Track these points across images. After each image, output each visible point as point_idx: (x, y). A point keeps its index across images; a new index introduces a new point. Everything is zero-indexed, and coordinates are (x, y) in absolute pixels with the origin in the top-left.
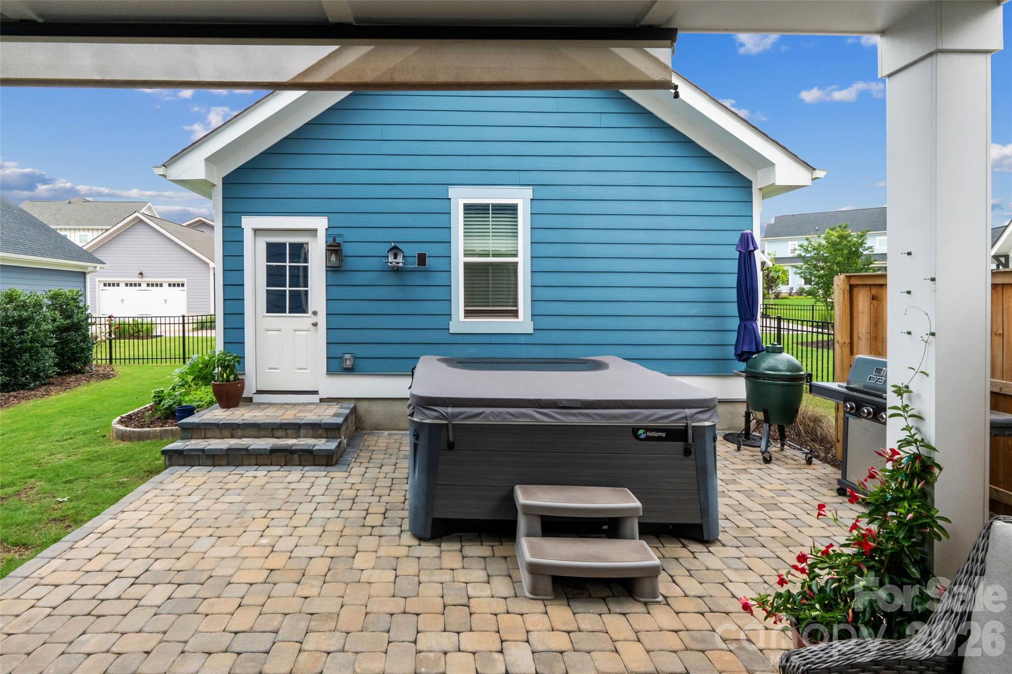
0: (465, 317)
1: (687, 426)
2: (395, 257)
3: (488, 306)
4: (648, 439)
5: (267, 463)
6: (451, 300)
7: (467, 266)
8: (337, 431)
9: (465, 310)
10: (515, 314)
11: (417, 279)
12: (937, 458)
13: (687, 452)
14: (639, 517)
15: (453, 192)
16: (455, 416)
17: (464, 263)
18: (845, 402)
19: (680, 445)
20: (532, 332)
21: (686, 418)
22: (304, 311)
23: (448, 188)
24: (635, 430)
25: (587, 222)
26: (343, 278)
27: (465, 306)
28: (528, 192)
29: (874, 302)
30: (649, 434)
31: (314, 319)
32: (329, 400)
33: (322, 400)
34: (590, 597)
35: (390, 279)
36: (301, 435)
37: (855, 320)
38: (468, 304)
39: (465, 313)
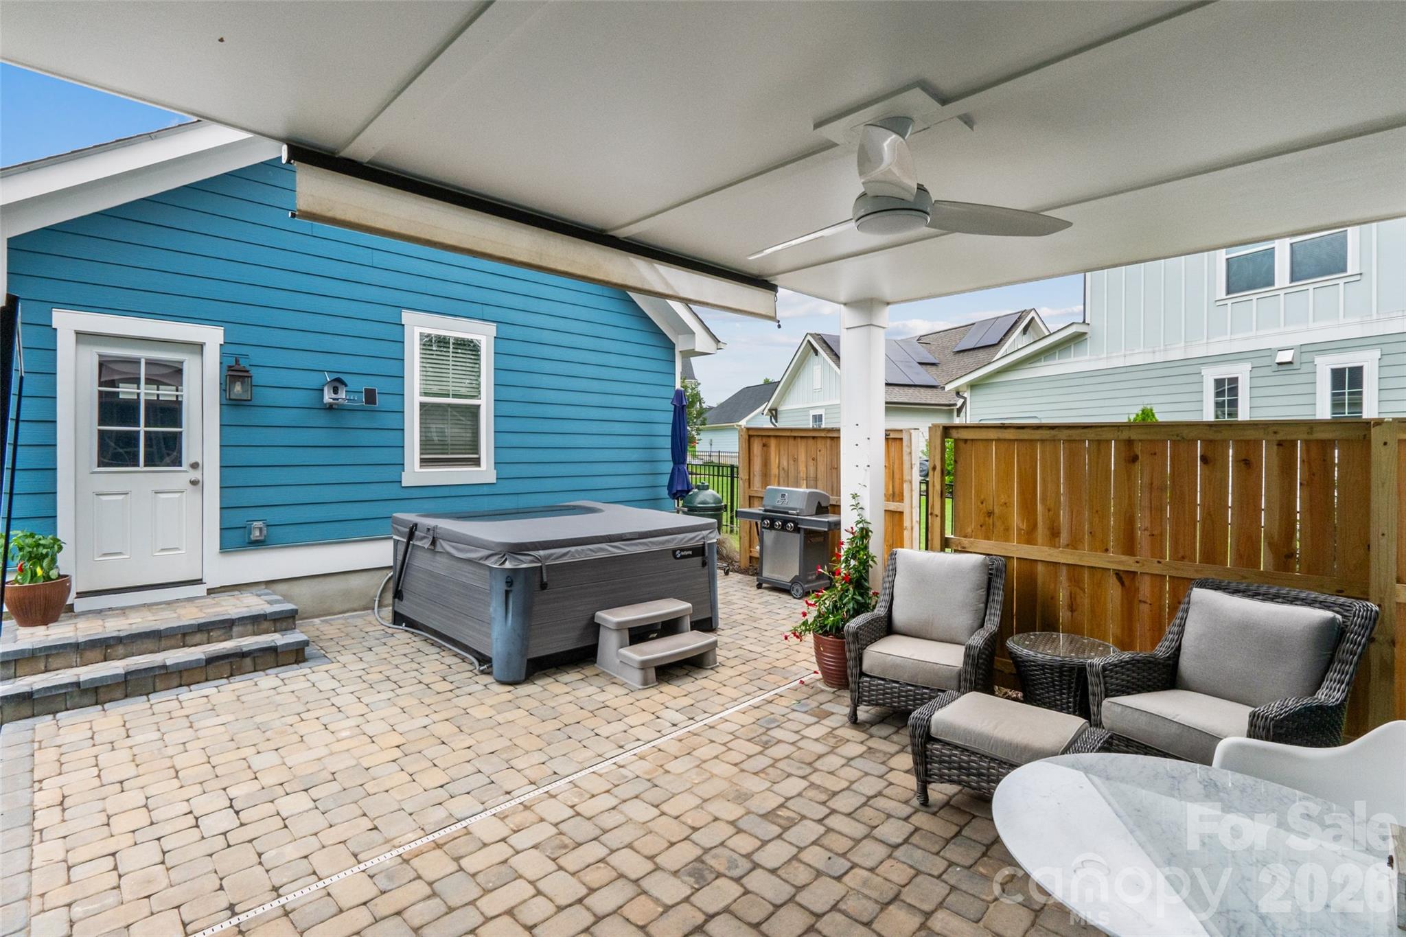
0: (421, 466)
1: (704, 544)
2: (336, 391)
3: (447, 454)
4: (683, 557)
5: (198, 680)
6: (403, 447)
7: (423, 406)
8: (291, 620)
9: (421, 459)
10: (477, 462)
11: (358, 420)
12: (871, 527)
13: (704, 564)
14: (690, 615)
15: (407, 317)
16: (548, 557)
17: (421, 403)
18: (762, 521)
19: (698, 559)
20: (495, 482)
21: (703, 538)
22: (177, 462)
23: (401, 312)
24: (674, 551)
25: (548, 367)
26: (244, 416)
27: (421, 454)
28: (492, 329)
29: (765, 448)
30: (683, 553)
31: (195, 475)
32: (223, 589)
33: (210, 592)
34: (677, 676)
35: (321, 419)
36: (234, 634)
37: (752, 462)
38: (424, 451)
39: (421, 462)
